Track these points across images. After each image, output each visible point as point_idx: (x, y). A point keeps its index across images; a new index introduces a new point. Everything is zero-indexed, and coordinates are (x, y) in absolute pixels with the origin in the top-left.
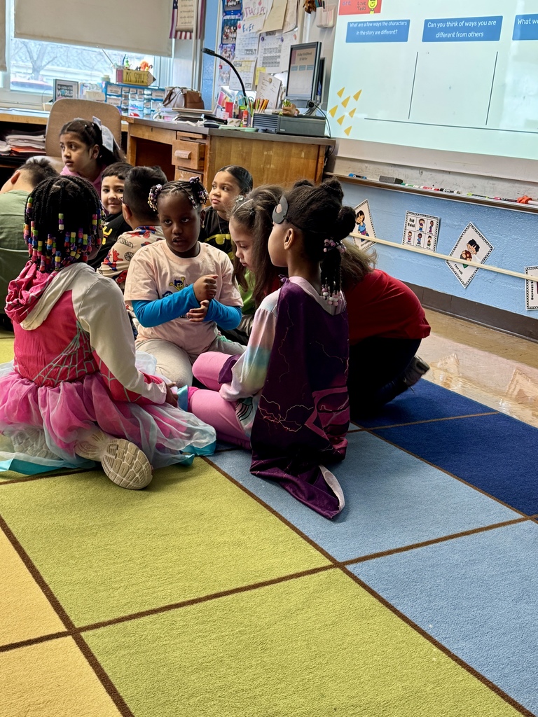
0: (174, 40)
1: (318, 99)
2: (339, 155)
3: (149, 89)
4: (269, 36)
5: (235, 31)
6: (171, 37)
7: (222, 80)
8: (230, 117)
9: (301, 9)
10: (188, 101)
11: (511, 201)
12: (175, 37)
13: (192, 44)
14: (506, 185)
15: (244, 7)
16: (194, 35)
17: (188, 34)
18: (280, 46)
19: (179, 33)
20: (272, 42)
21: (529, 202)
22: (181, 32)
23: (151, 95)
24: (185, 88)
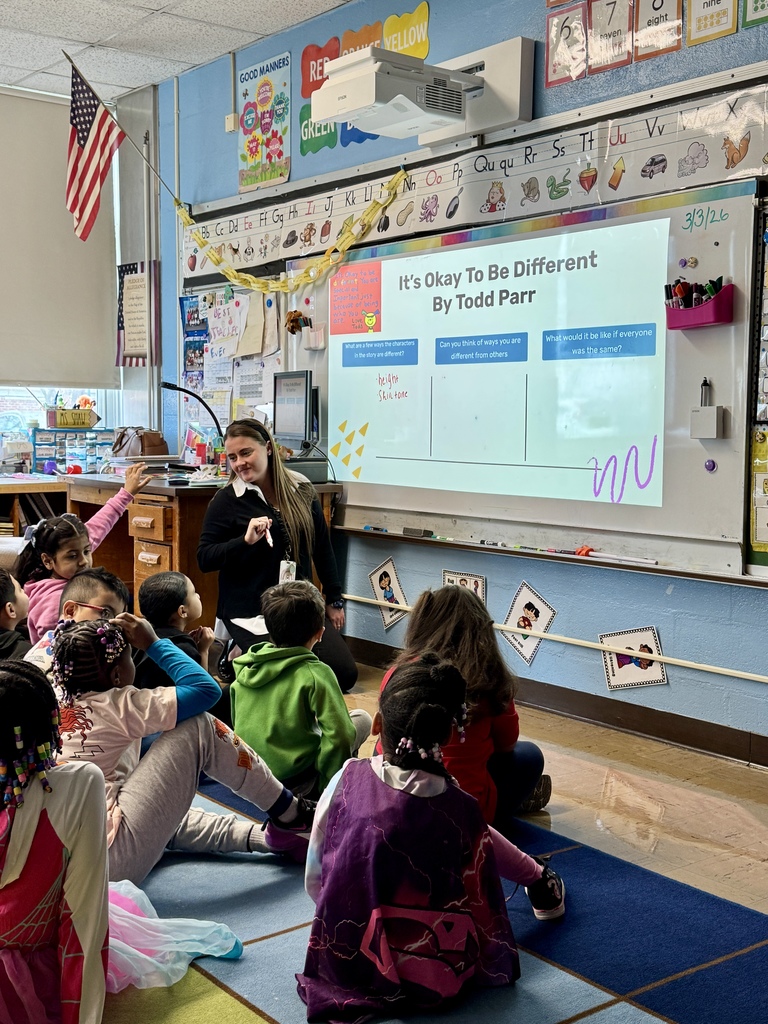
0: (122, 368)
1: (315, 436)
2: (349, 503)
3: (92, 431)
4: (246, 361)
5: (201, 355)
6: (117, 365)
7: (190, 415)
8: (203, 462)
9: (283, 329)
10: (146, 444)
11: (569, 553)
12: (124, 365)
13: (145, 372)
14: (560, 533)
15: (210, 327)
16: (148, 361)
17: (141, 360)
18: (261, 372)
19: (128, 360)
20: (249, 368)
21: (591, 553)
22: (131, 358)
23: (96, 438)
24: (141, 428)
